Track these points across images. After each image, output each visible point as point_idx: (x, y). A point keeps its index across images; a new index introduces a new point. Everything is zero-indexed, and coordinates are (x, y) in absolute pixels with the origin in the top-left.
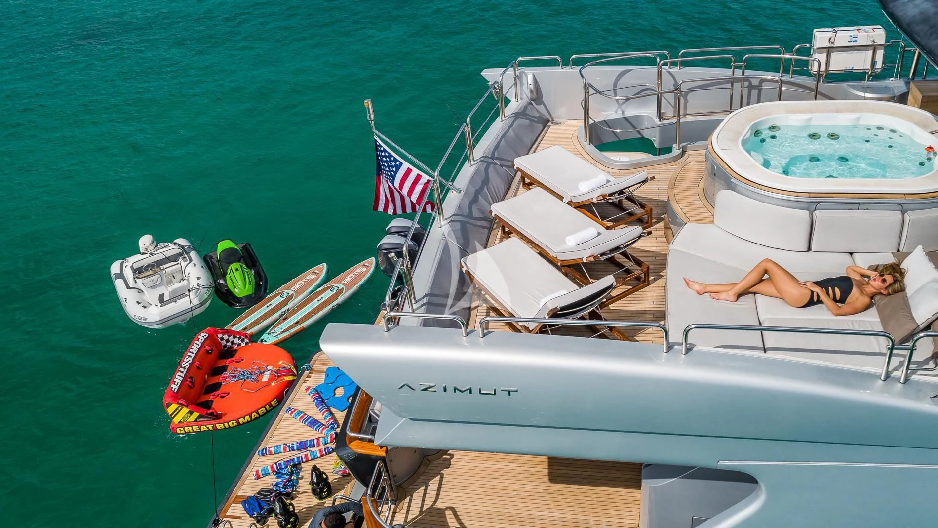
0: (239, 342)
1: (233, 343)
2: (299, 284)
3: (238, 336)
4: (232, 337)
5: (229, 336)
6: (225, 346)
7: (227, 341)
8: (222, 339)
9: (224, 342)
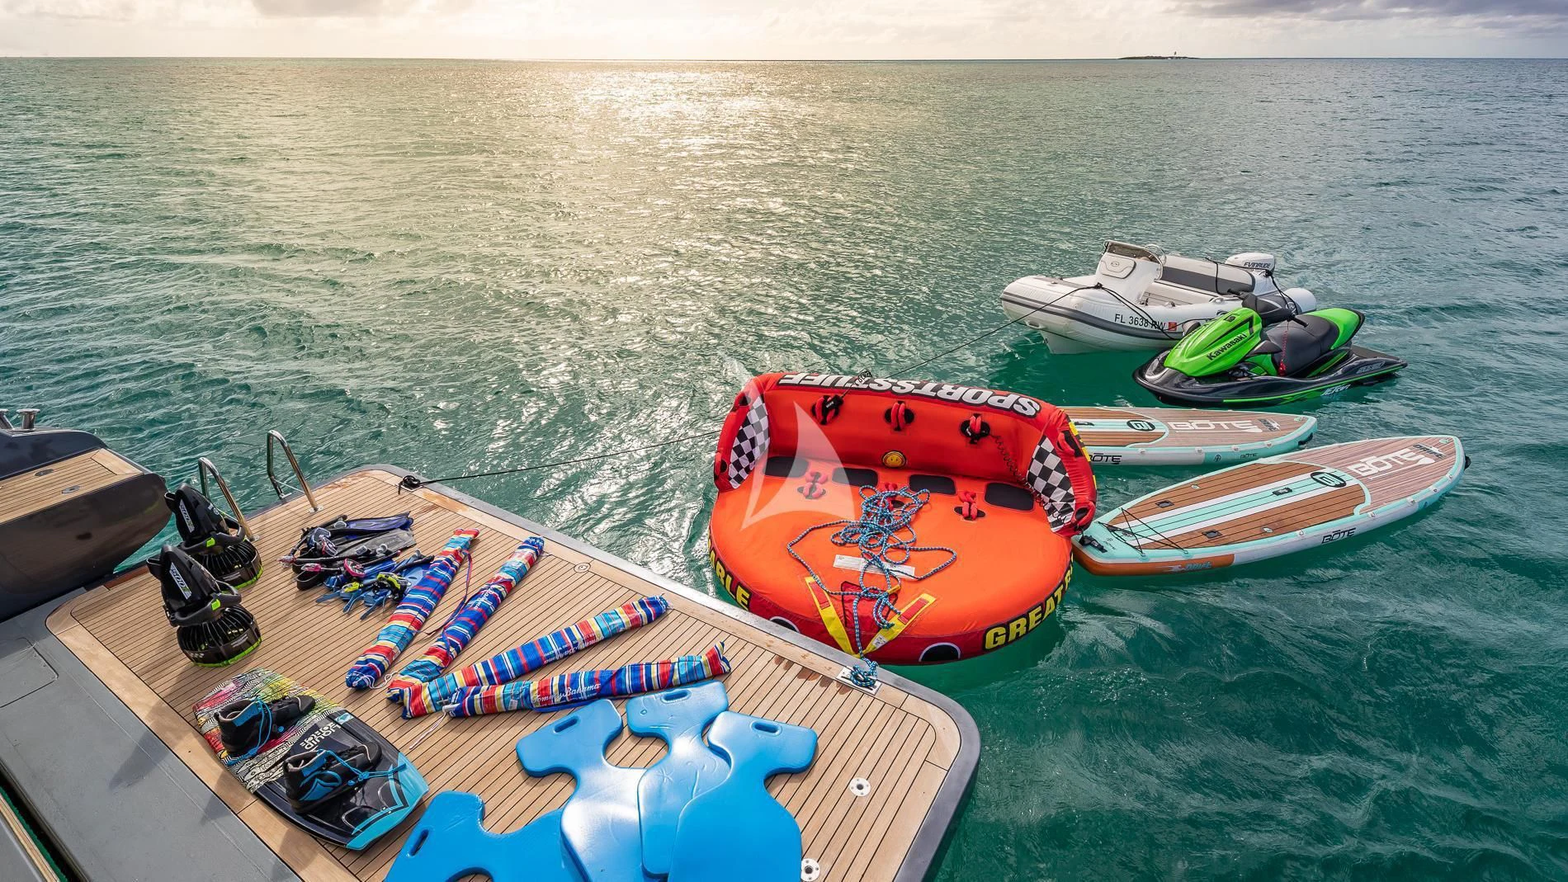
0: (1059, 504)
1: (1049, 490)
2: (1198, 425)
3: (1071, 491)
4: (1062, 476)
5: (1060, 468)
6: (1032, 479)
7: (1046, 474)
8: (1042, 456)
9: (1036, 468)
